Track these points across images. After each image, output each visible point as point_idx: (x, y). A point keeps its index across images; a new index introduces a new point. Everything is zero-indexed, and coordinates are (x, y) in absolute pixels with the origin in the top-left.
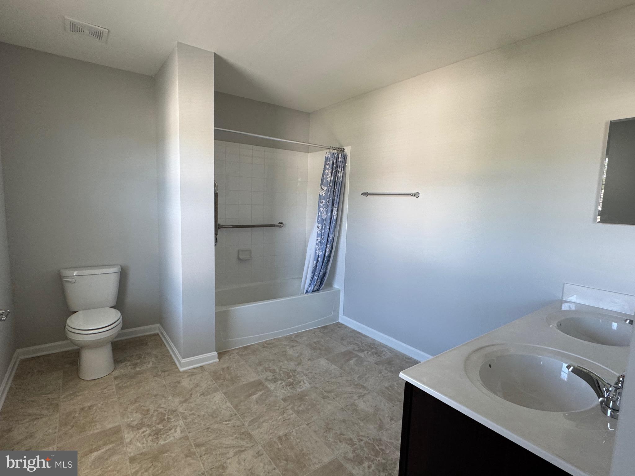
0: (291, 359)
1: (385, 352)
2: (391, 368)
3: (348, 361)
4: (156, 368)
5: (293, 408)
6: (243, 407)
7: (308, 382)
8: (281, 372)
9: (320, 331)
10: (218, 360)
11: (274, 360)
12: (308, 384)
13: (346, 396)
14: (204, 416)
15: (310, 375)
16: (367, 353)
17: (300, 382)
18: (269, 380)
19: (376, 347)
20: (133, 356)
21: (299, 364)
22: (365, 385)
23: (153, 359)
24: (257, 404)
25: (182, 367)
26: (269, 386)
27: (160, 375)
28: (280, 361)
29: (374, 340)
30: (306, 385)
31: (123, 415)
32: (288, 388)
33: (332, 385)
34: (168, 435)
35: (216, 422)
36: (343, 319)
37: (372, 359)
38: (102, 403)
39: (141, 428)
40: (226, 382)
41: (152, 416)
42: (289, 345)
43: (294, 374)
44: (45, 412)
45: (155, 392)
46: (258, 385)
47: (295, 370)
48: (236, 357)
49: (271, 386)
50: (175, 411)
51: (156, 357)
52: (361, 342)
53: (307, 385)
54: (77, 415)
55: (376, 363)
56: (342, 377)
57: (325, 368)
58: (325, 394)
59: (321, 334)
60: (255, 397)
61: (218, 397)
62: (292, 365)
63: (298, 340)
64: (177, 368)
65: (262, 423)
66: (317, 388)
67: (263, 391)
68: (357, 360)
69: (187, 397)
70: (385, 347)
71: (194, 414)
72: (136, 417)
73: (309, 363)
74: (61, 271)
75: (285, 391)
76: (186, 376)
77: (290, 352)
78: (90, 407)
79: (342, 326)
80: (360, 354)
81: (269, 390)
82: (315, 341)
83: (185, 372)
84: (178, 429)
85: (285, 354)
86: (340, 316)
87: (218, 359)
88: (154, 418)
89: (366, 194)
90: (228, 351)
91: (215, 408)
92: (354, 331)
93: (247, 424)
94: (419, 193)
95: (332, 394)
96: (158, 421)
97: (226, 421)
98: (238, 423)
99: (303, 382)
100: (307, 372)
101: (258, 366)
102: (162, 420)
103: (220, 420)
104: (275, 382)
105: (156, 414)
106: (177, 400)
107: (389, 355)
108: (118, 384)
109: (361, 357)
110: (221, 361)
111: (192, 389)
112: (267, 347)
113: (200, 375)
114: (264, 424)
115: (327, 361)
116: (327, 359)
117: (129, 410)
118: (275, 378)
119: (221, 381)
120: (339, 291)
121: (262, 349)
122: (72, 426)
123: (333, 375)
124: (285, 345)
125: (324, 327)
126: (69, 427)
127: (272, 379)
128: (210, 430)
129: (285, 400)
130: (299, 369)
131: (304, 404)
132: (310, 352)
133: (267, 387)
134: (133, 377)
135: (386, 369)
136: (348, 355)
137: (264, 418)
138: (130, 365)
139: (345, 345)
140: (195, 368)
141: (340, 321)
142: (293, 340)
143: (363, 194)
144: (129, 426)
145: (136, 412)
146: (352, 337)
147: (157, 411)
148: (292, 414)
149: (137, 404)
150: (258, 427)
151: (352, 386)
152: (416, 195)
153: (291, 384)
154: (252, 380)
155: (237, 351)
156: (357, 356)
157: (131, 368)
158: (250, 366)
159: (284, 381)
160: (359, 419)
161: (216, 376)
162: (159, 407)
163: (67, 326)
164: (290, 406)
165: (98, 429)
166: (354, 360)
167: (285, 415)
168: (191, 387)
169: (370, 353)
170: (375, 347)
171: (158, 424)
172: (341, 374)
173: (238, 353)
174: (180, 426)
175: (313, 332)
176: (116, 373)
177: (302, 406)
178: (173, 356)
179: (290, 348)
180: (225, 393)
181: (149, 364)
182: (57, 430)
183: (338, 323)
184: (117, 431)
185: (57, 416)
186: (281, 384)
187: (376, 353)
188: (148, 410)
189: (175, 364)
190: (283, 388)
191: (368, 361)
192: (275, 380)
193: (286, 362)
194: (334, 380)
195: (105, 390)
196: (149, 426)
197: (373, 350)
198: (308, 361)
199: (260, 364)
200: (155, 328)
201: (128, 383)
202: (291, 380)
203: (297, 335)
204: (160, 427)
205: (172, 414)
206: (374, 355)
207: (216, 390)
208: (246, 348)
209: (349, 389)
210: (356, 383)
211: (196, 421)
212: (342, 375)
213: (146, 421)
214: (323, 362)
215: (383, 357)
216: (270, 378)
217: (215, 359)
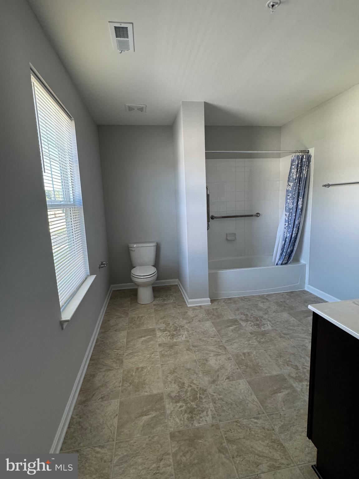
0: (261, 310)
4: (175, 303)
5: (256, 339)
6: (222, 332)
7: (270, 326)
8: (252, 316)
9: (287, 295)
10: (211, 304)
11: (248, 309)
13: (299, 339)
14: (199, 332)
15: (273, 322)
17: (265, 325)
18: (243, 320)
20: (163, 295)
21: (266, 314)
23: (174, 298)
24: (232, 332)
25: (189, 305)
26: (242, 323)
27: (177, 307)
28: (252, 310)
31: (157, 323)
32: (255, 327)
33: (290, 331)
34: (178, 338)
35: (205, 337)
36: (308, 288)
38: (147, 316)
39: (165, 331)
40: (214, 317)
41: (171, 327)
42: (261, 301)
43: (261, 319)
44: (123, 316)
45: (173, 315)
46: (234, 322)
47: (263, 317)
48: (223, 304)
49: (244, 324)
50: (183, 327)
51: (175, 297)
53: (270, 327)
54: (136, 319)
56: (298, 326)
57: (286, 319)
58: (283, 335)
59: (288, 297)
60: (231, 328)
61: (208, 324)
62: (261, 314)
63: (268, 299)
64: (186, 304)
65: (234, 343)
66: (277, 330)
67: (237, 326)
69: (190, 321)
71: (193, 330)
72: (163, 326)
73: (274, 314)
74: (129, 244)
75: (253, 328)
76: (191, 310)
77: (261, 305)
78: (142, 317)
79: (307, 293)
81: (241, 326)
82: (282, 300)
83: (190, 307)
84: (184, 336)
85: (256, 306)
86: (306, 285)
89: (328, 186)
90: (218, 300)
91: (206, 329)
93: (224, 341)
95: (288, 336)
96: (174, 330)
97: (212, 337)
98: (218, 340)
99: (267, 325)
100: (271, 319)
101: (236, 310)
102: (176, 330)
103: (208, 336)
104: (247, 322)
105: (173, 326)
106: (185, 321)
108: (156, 308)
110: (213, 304)
111: (193, 317)
112: (244, 300)
113: (199, 311)
114: (235, 344)
115: (288, 314)
117: (160, 322)
119: (211, 316)
120: (305, 265)
121: (241, 301)
122: (134, 324)
123: (291, 325)
124: (257, 300)
125: (292, 292)
126: (132, 324)
128: (201, 340)
129: (251, 333)
130: (265, 317)
131: (265, 339)
132: (276, 307)
133: (240, 324)
134: (162, 306)
137: (235, 341)
138: (161, 300)
139: (306, 306)
140: (196, 306)
141: (306, 289)
142: (264, 298)
144: (159, 329)
145: (163, 323)
146: (314, 301)
147: (174, 325)
148: (255, 342)
149: (164, 320)
150: (231, 344)
153: (258, 325)
154: (231, 318)
155: (224, 300)
157: (162, 301)
158: (231, 310)
159: (253, 322)
160: (306, 355)
161: (208, 312)
162: (175, 323)
163: (131, 274)
164: (255, 338)
165: (145, 327)
167: (250, 342)
168: (193, 316)
171: (174, 331)
173: (224, 301)
174: (185, 335)
175: (282, 294)
176: (154, 303)
177: (264, 339)
178: (185, 298)
179: (261, 303)
180: (213, 323)
181: (171, 300)
182: (127, 324)
183: (304, 290)
184: (153, 330)
185: (128, 318)
186: (250, 323)
188: (169, 324)
189: (185, 302)
190: (252, 326)
192: (247, 321)
193: (256, 311)
194: (291, 328)
195: (149, 310)
196: (169, 331)
198: (273, 312)
199: (238, 310)
200: (175, 282)
201: (160, 309)
202: (258, 322)
203: (268, 295)
204: (175, 333)
205: (181, 328)
207: (207, 320)
208: (230, 299)
211: (194, 334)
213: (168, 328)
214: (285, 315)
216: (244, 319)
217: (209, 303)
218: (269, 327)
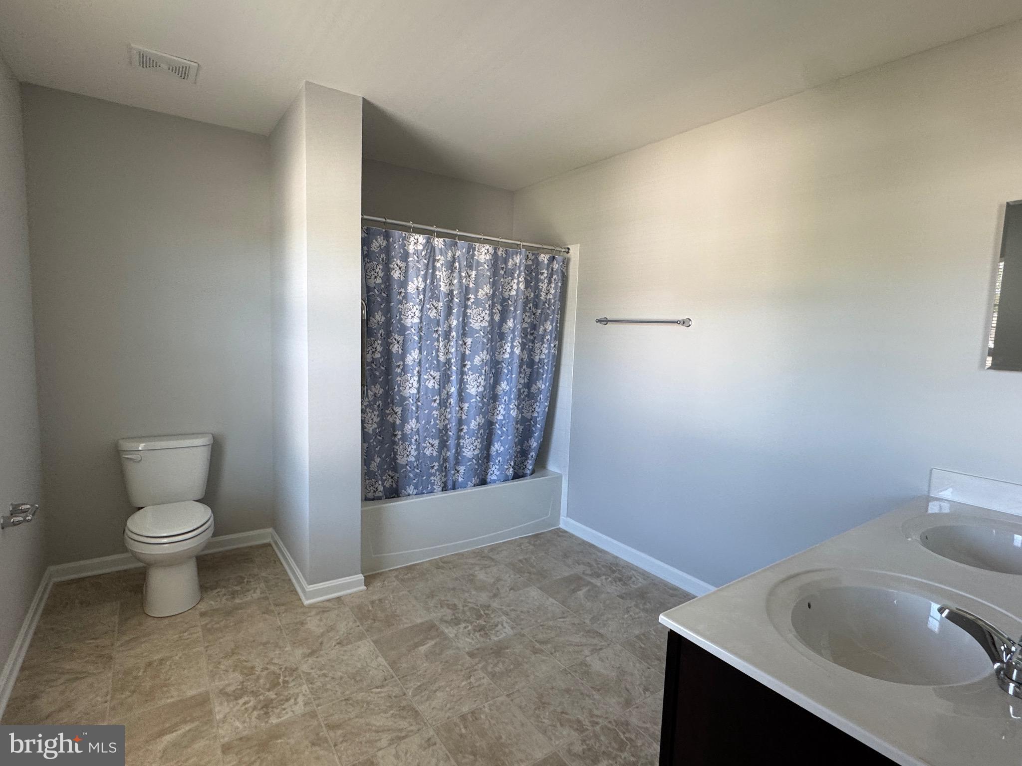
0: (481, 588)
1: (635, 577)
2: (645, 604)
3: (574, 591)
4: (266, 598)
5: (484, 668)
6: (404, 665)
7: (509, 626)
8: (466, 609)
9: (530, 543)
10: (365, 587)
11: (454, 589)
12: (509, 628)
13: (571, 649)
14: (341, 678)
15: (513, 615)
16: (606, 579)
17: (497, 626)
18: (446, 622)
19: (621, 569)
20: (229, 579)
21: (495, 596)
22: (601, 631)
23: (262, 585)
24: (427, 660)
25: (307, 599)
26: (446, 631)
27: (273, 611)
28: (463, 591)
29: (616, 557)
30: (506, 630)
31: (213, 675)
32: (477, 634)
33: (549, 631)
34: (284, 709)
35: (361, 689)
36: (566, 523)
37: (613, 589)
38: (179, 655)
39: (241, 697)
40: (377, 624)
41: (259, 678)
42: (478, 564)
43: (486, 612)
44: (91, 668)
45: (265, 640)
46: (429, 630)
47: (489, 606)
48: (395, 584)
49: (450, 632)
50: (297, 669)
51: (266, 581)
52: (596, 560)
53: (508, 631)
54: (140, 673)
55: (621, 597)
56: (564, 618)
57: (537, 604)
58: (537, 646)
59: (531, 547)
60: (423, 649)
61: (365, 648)
62: (483, 597)
63: (493, 557)
64: (300, 599)
65: (435, 692)
66: (524, 635)
67: (437, 640)
68: (589, 590)
69: (314, 648)
70: (635, 570)
71: (325, 675)
72: (233, 680)
73: (511, 595)
74: (121, 442)
75: (473, 639)
76: (313, 613)
77: (481, 576)
78: (162, 661)
79: (565, 534)
80: (594, 581)
81: (446, 638)
82: (521, 558)
83: (312, 607)
84: (301, 699)
85: (471, 579)
86: (562, 517)
87: (365, 585)
88: (262, 681)
89: (605, 321)
90: (381, 574)
91: (359, 665)
92: (584, 543)
93: (410, 693)
94: (690, 320)
95: (549, 646)
96: (268, 686)
97: (377, 687)
98: (396, 691)
99: (502, 625)
100: (508, 609)
101: (428, 597)
102: (274, 685)
103: (368, 686)
104: (456, 625)
105: (265, 673)
106: (299, 652)
107: (641, 582)
108: (207, 624)
109: (596, 586)
110: (371, 588)
111: (322, 635)
112: (442, 568)
113: (336, 612)
114: (438, 694)
115: (539, 591)
116: (540, 588)
117: (222, 667)
118: (455, 619)
119: (370, 622)
120: (559, 478)
121: (435, 571)
122: (134, 692)
123: (549, 615)
124: (472, 565)
125: (537, 536)
126: (128, 693)
127: (452, 619)
128: (351, 702)
129: (471, 655)
130: (495, 604)
131: (503, 662)
132: (512, 576)
133: (443, 632)
134: (228, 613)
135: (636, 606)
136: (575, 582)
137: (437, 685)
138: (225, 595)
139: (569, 566)
140: (328, 600)
141: (562, 526)
142: (485, 556)
143: (599, 321)
144: (223, 693)
145: (234, 671)
146: (582, 552)
147: (267, 669)
148: (484, 678)
149: (235, 657)
150: (429, 698)
151: (582, 633)
152: (685, 323)
153: (481, 629)
154: (419, 621)
155: (396, 573)
156: (589, 583)
157: (227, 599)
158: (416, 598)
159: (471, 623)
160: (592, 688)
161: (362, 613)
162: (270, 662)
163: (127, 531)
164: (480, 665)
165: (173, 696)
166: (585, 589)
167: (472, 679)
168: (321, 631)
169: (610, 579)
170: (619, 570)
171: (269, 690)
172: (564, 613)
173: (396, 577)
174: (304, 695)
175: (518, 543)
176: (203, 607)
177: (501, 665)
178: (294, 581)
179: (481, 569)
180: (375, 642)
181: (254, 592)
182: (109, 698)
183: (559, 529)
184: (202, 701)
185: (110, 675)
186: (465, 628)
187: (620, 580)
188: (253, 668)
189: (297, 594)
190: (469, 634)
191: (608, 593)
192: (456, 622)
193: (474, 592)
194: (551, 623)
195: (186, 634)
196: (254, 694)
197: (616, 574)
198: (510, 590)
199: (432, 595)
200: (264, 535)
201: (222, 624)
202: (482, 622)
203: (493, 549)
204: (272, 695)
205: (291, 675)
206: (618, 583)
207: (361, 637)
208: (410, 568)
209: (576, 639)
210: (587, 628)
211: (329, 686)
212: (566, 615)
213: (250, 685)
214: (534, 593)
215: (632, 586)
216: (449, 618)
217: (360, 586)
218: (506, 631)
